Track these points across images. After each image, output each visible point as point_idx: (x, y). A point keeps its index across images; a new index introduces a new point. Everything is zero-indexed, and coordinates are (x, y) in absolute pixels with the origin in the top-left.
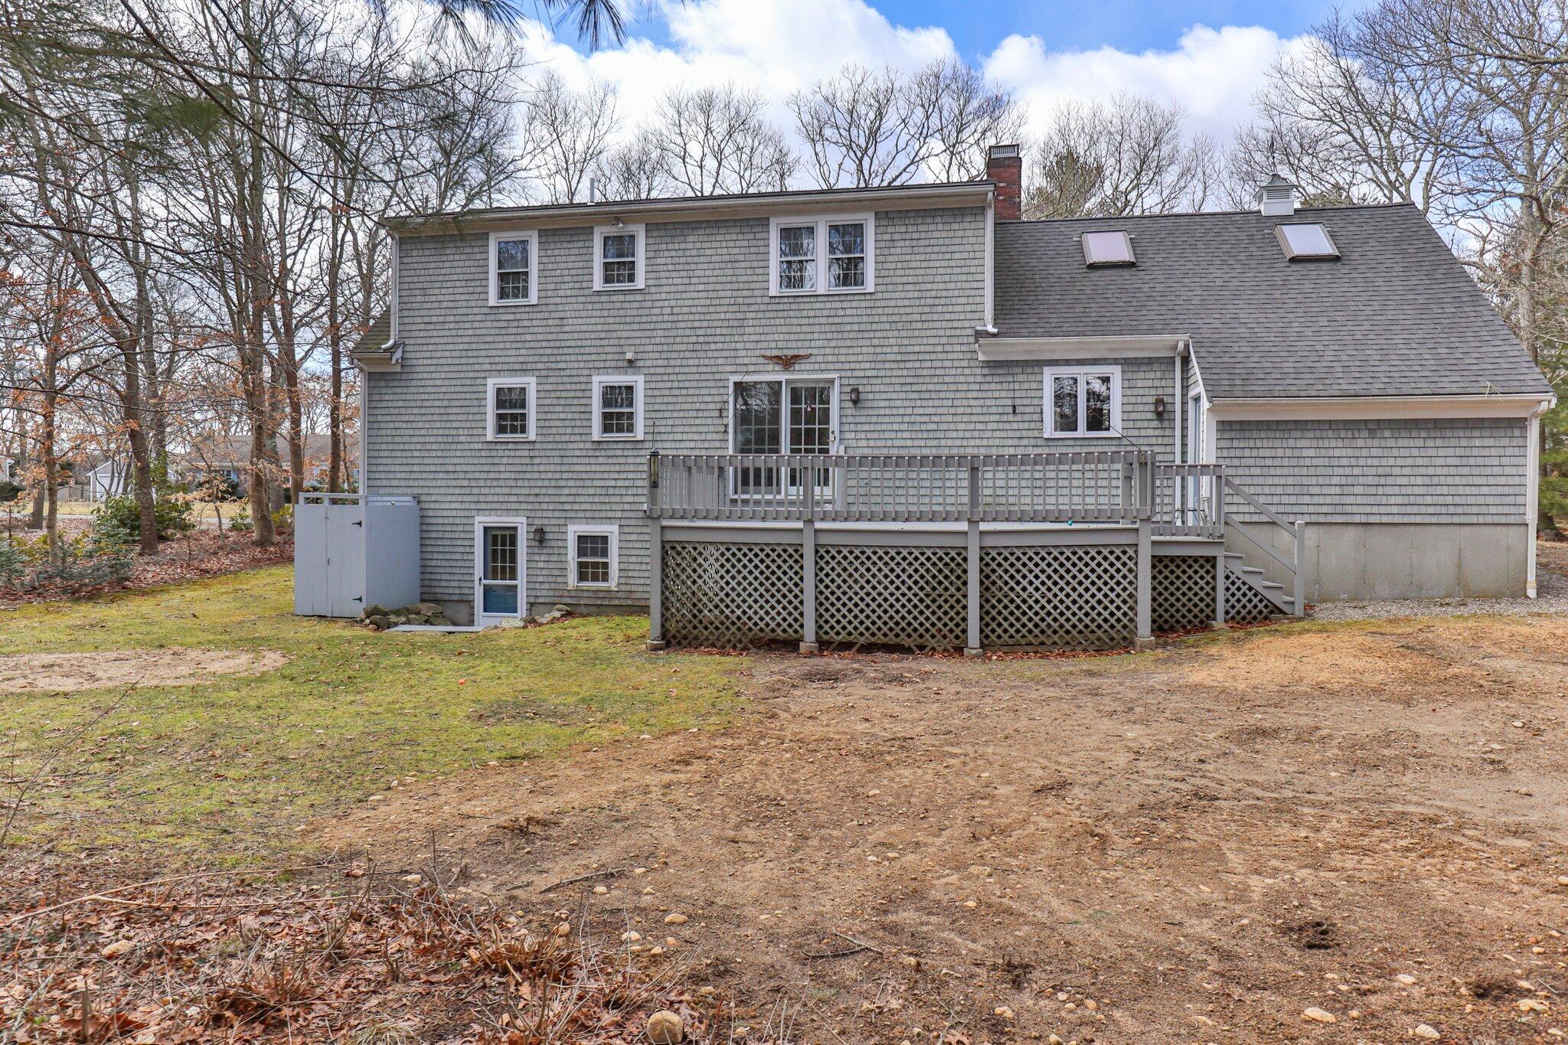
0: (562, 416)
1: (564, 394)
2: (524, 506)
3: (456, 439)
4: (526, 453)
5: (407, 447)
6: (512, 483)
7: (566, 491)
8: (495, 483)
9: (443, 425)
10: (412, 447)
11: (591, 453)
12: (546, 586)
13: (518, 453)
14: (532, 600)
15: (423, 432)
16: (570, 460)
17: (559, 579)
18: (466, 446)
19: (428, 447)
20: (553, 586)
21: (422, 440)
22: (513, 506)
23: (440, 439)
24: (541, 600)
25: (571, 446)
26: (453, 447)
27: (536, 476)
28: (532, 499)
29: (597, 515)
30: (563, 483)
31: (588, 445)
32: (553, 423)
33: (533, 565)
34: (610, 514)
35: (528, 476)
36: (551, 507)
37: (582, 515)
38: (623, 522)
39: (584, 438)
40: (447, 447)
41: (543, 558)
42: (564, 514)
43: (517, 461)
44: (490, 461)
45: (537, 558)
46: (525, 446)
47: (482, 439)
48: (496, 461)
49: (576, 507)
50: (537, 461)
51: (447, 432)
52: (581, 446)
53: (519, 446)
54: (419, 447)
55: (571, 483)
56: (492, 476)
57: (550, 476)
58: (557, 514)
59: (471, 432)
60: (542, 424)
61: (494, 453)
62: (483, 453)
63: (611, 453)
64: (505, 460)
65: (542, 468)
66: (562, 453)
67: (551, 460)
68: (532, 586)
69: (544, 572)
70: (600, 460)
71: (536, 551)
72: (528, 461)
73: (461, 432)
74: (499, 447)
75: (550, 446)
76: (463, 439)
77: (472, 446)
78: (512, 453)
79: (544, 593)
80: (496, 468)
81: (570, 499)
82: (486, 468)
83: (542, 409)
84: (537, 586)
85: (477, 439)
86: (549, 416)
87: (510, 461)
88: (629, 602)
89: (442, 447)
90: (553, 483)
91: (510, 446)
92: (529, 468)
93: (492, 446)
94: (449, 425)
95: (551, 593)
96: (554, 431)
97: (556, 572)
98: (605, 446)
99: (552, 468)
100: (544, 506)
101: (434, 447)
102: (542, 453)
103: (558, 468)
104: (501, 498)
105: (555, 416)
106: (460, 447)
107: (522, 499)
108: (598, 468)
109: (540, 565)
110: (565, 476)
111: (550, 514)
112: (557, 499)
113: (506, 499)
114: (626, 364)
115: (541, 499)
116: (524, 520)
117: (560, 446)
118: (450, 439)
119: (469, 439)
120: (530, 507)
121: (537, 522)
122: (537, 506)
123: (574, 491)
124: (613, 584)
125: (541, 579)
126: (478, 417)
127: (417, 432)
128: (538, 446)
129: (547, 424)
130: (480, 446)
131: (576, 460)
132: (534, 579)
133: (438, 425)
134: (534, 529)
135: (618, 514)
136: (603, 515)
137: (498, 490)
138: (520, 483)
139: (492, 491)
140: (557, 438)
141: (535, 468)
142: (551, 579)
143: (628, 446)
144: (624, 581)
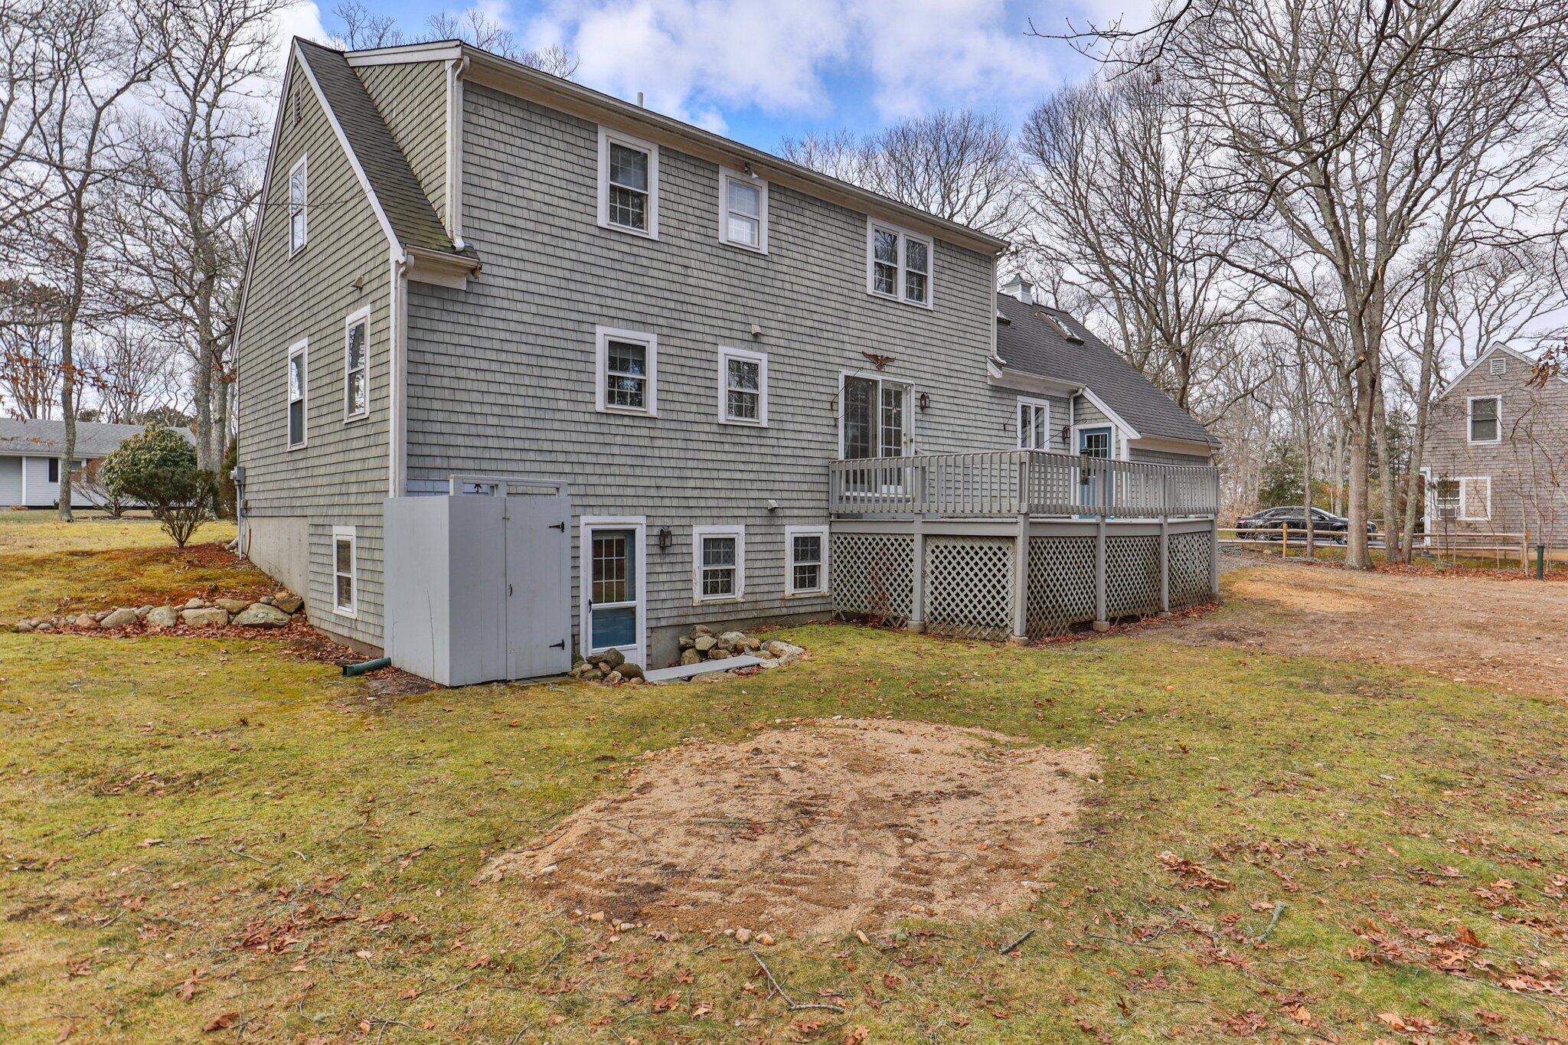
0: (686, 389)
1: (689, 362)
2: (643, 502)
3: (553, 405)
4: (645, 432)
5: (477, 409)
6: (628, 471)
7: (691, 483)
8: (607, 470)
9: (534, 382)
10: (486, 409)
11: (717, 438)
12: (669, 604)
13: (636, 432)
14: (653, 624)
15: (504, 389)
16: (695, 445)
17: (684, 594)
18: (568, 416)
19: (512, 412)
20: (677, 603)
21: (502, 400)
22: (630, 501)
23: (529, 402)
24: (663, 623)
25: (696, 427)
26: (549, 415)
27: (657, 462)
28: (653, 492)
29: (723, 513)
30: (688, 474)
31: (715, 429)
32: (676, 397)
33: (654, 578)
34: (736, 512)
35: (648, 462)
36: (675, 503)
37: (707, 513)
38: (750, 521)
39: (710, 419)
40: (540, 414)
41: (665, 568)
42: (688, 513)
43: (634, 441)
44: (601, 439)
45: (658, 569)
46: (643, 423)
47: (590, 408)
48: (608, 439)
49: (702, 503)
50: (658, 443)
51: (539, 392)
52: (707, 428)
53: (637, 423)
54: (496, 410)
55: (696, 474)
56: (603, 460)
57: (673, 463)
58: (681, 512)
59: (574, 396)
60: (664, 396)
61: (605, 429)
62: (592, 428)
63: (737, 440)
64: (619, 440)
65: (664, 453)
66: (687, 436)
67: (674, 444)
68: (653, 605)
69: (666, 587)
70: (727, 447)
71: (657, 559)
72: (647, 442)
73: (560, 395)
74: (612, 421)
75: (673, 425)
76: (562, 405)
77: (576, 417)
78: (629, 431)
79: (667, 613)
80: (607, 450)
81: (696, 493)
82: (595, 449)
83: (664, 377)
84: (659, 605)
85: (582, 407)
86: (672, 387)
87: (626, 441)
88: (755, 614)
89: (533, 413)
90: (677, 473)
91: (626, 421)
92: (649, 452)
93: (604, 420)
94: (543, 383)
95: (675, 613)
96: (678, 407)
97: (680, 586)
98: (730, 431)
99: (675, 453)
100: (667, 502)
101: (521, 412)
102: (665, 434)
103: (682, 454)
104: (615, 491)
105: (679, 388)
106: (558, 416)
107: (640, 492)
108: (724, 457)
109: (663, 578)
110: (690, 464)
111: (673, 512)
112: (680, 493)
113: (621, 491)
114: (751, 338)
115: (663, 492)
116: (642, 519)
117: (684, 426)
118: (544, 404)
119: (571, 406)
120: (650, 503)
121: (658, 522)
122: (658, 502)
123: (699, 484)
124: (739, 596)
125: (663, 596)
126: (584, 377)
127: (493, 388)
128: (659, 424)
129: (669, 397)
130: (587, 418)
131: (701, 446)
132: (655, 596)
133: (527, 381)
134: (656, 531)
135: (744, 512)
136: (729, 513)
137: (610, 480)
138: (638, 472)
139: (603, 481)
140: (682, 416)
141: (656, 453)
142: (674, 595)
143: (753, 433)
144: (749, 589)
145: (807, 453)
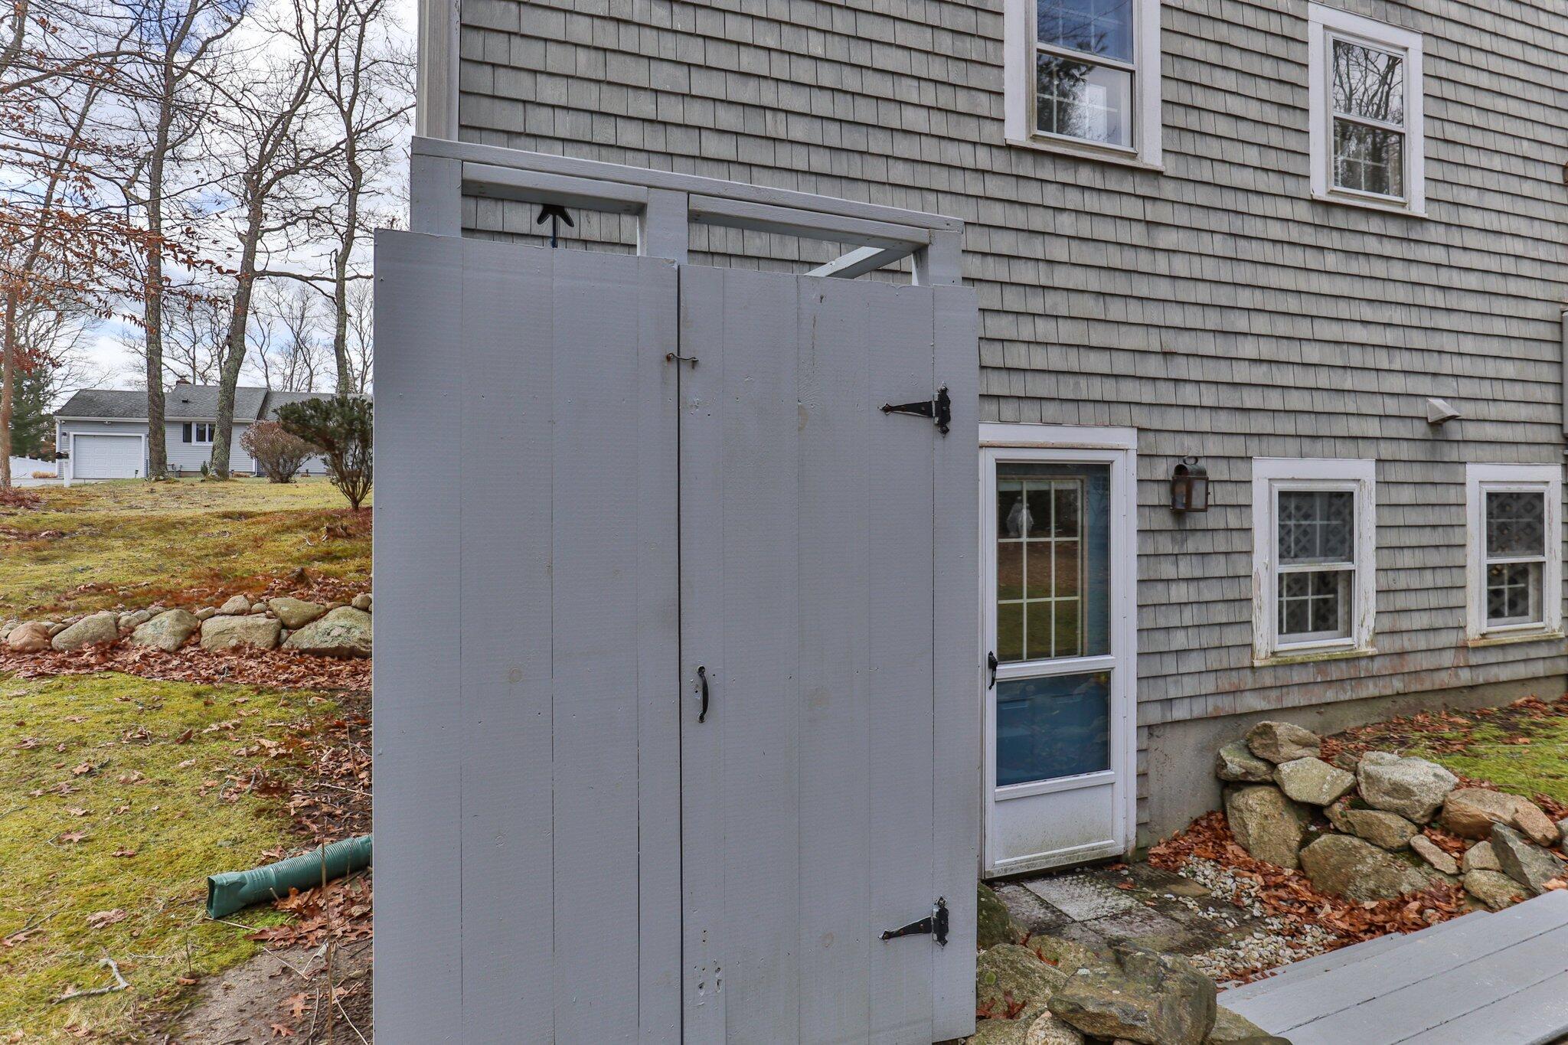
0: (1236, 106)
1: (1239, 38)
2: (1129, 391)
3: (890, 116)
4: (1132, 208)
5: (672, 110)
6: (1090, 307)
7: (1248, 348)
8: (1036, 304)
9: (837, 49)
10: (698, 114)
11: (1309, 236)
12: (1194, 663)
13: (1109, 206)
14: (1155, 715)
15: (749, 61)
16: (1255, 251)
17: (1231, 637)
18: (930, 150)
19: (775, 126)
20: (1214, 660)
21: (747, 92)
22: (1097, 389)
23: (822, 104)
24: (1180, 712)
25: (1257, 205)
26: (879, 143)
27: (1163, 289)
28: (1153, 367)
29: (1324, 427)
30: (1240, 323)
31: (1303, 212)
32: (1209, 124)
33: (1158, 594)
34: (1356, 427)
35: (1142, 287)
36: (1209, 397)
37: (1286, 425)
38: (1387, 450)
39: (1291, 186)
40: (854, 139)
41: (1186, 569)
42: (1239, 424)
43: (1105, 230)
44: (1018, 218)
45: (1167, 570)
46: (1127, 184)
47: (989, 134)
48: (1039, 220)
49: (1274, 400)
50: (1167, 239)
51: (851, 80)
52: (1284, 209)
53: (1113, 182)
54: (729, 118)
55: (1261, 324)
56: (1026, 274)
57: (1203, 293)
58: (1224, 421)
59: (945, 97)
60: (1179, 118)
61: (1030, 193)
62: (995, 187)
63: (1354, 244)
64: (1066, 224)
65: (1180, 265)
66: (1237, 225)
67: (1206, 244)
68: (1155, 666)
69: (1188, 616)
70: (1331, 262)
71: (1166, 545)
72: (1137, 235)
73: (908, 90)
74: (1047, 171)
75: (1203, 196)
76: (915, 119)
77: (953, 154)
78: (1092, 203)
79: (1189, 686)
80: (1036, 248)
81: (1259, 374)
82: (1004, 243)
83: (1179, 69)
84: (1170, 666)
85: (969, 130)
86: (1200, 98)
87: (1085, 228)
88: (1398, 685)
89: (833, 135)
90: (1213, 320)
91: (1085, 176)
92: (1144, 261)
93: (1026, 167)
94: (861, 54)
95: (1209, 685)
96: (1213, 148)
97: (1221, 614)
98: (1339, 219)
99: (1209, 269)
100: (1189, 394)
101: (799, 130)
102: (1182, 217)
103: (1225, 272)
104: (1056, 359)
105: (1216, 102)
106: (904, 147)
107: (1123, 364)
108: (1324, 285)
109: (1179, 593)
110: (1245, 298)
111: (1205, 422)
112: (1223, 372)
113: (1072, 361)
115: (1180, 368)
116: (1127, 438)
117: (1229, 200)
118: (865, 112)
119: (939, 125)
120: (1147, 394)
121: (1169, 446)
122: (1166, 393)
123: (1267, 350)
124: (1361, 639)
125: (1179, 640)
126: (973, 49)
127: (719, 56)
128: (1169, 190)
129: (1192, 121)
130: (983, 158)
131: (1269, 253)
132: (1160, 642)
133: (816, 45)
134: (1163, 470)
135: (1372, 428)
136: (1340, 427)
137: (1044, 329)
138: (1116, 310)
139: (1026, 329)
140: (1223, 175)
141: (1162, 265)
142: (1209, 638)
143: (1394, 229)
144: (1387, 623)
145: (1514, 287)
